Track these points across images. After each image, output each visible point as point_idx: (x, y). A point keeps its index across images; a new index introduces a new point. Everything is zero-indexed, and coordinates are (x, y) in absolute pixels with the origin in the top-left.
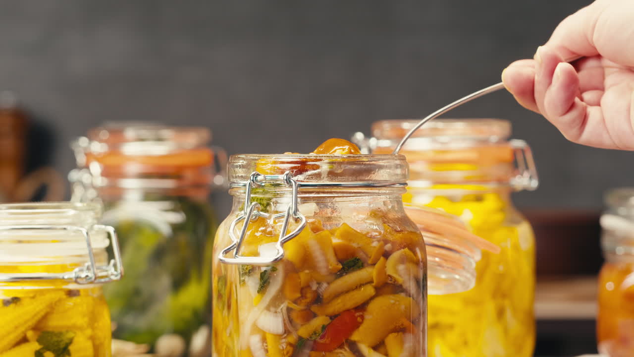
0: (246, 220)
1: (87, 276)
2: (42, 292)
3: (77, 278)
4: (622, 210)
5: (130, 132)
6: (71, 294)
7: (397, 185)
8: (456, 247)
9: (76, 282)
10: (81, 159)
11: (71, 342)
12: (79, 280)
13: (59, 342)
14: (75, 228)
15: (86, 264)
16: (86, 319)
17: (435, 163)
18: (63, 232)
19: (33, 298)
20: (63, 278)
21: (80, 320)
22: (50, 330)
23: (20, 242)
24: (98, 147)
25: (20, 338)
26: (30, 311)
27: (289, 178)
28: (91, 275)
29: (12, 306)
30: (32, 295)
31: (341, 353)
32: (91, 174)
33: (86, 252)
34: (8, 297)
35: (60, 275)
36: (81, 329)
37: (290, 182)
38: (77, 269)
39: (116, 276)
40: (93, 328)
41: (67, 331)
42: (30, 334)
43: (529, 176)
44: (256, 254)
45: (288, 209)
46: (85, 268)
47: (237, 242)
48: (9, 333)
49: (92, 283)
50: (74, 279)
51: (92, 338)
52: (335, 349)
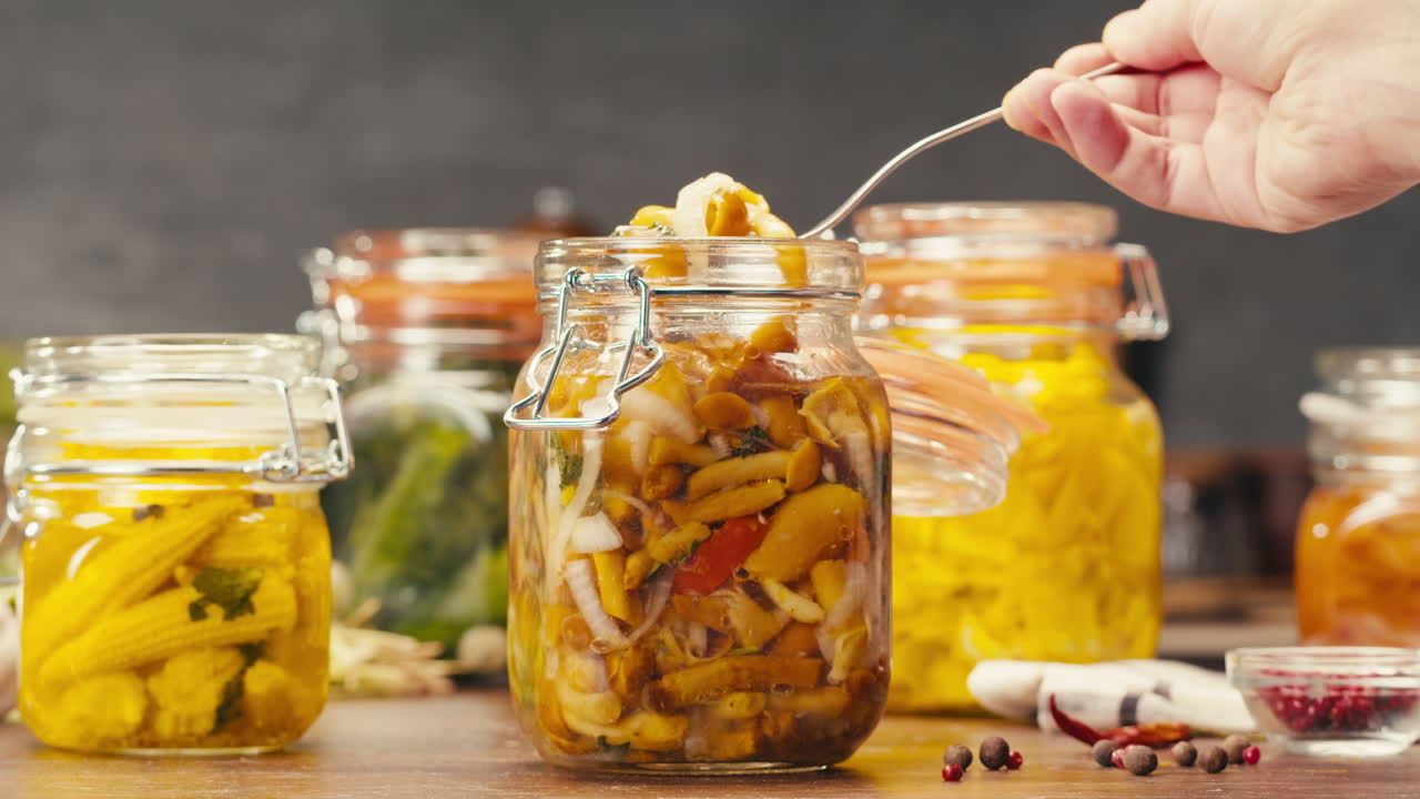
0: (557, 354)
1: (285, 467)
2: (201, 497)
3: (267, 470)
4: (1346, 386)
5: (413, 240)
6: (259, 501)
7: (838, 296)
8: (969, 422)
9: (265, 478)
10: (320, 291)
11: (255, 587)
12: (270, 475)
13: (232, 588)
14: (265, 379)
15: (284, 446)
16: (284, 547)
17: (969, 284)
18: (242, 388)
19: (188, 506)
20: (242, 472)
21: (273, 550)
22: (220, 566)
23: (164, 404)
24: (349, 268)
25: (163, 578)
26: (181, 530)
27: (636, 278)
28: (291, 465)
29: (149, 521)
30: (185, 501)
31: (727, 596)
32: (339, 320)
33: (286, 425)
34: (143, 504)
35: (236, 465)
36: (275, 564)
37: (637, 284)
38: (267, 455)
39: (341, 469)
40: (298, 567)
41: (249, 569)
42: (181, 572)
43: (1151, 313)
44: (578, 415)
45: (632, 333)
46: (281, 453)
47: (540, 392)
48: (142, 571)
49: (292, 480)
50: (262, 473)
51: (296, 583)
52: (717, 588)
